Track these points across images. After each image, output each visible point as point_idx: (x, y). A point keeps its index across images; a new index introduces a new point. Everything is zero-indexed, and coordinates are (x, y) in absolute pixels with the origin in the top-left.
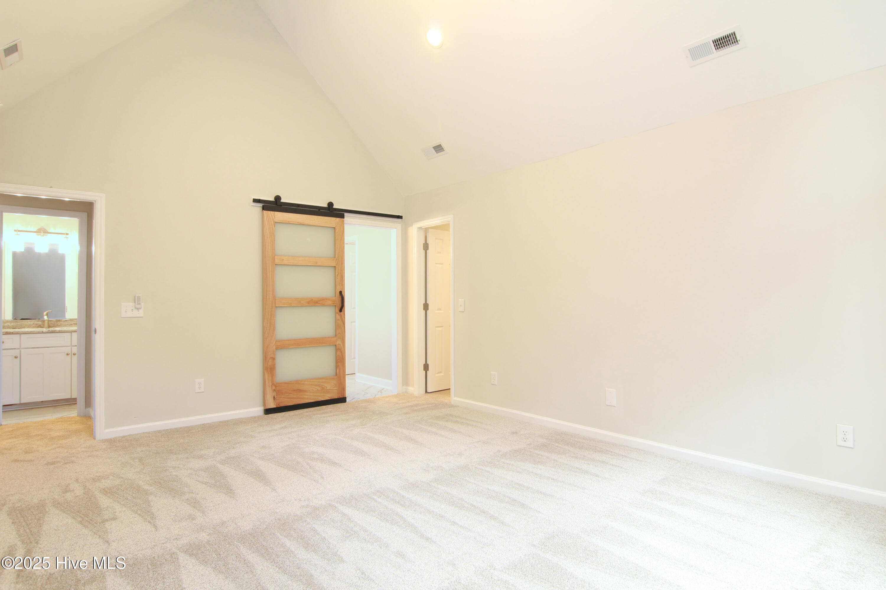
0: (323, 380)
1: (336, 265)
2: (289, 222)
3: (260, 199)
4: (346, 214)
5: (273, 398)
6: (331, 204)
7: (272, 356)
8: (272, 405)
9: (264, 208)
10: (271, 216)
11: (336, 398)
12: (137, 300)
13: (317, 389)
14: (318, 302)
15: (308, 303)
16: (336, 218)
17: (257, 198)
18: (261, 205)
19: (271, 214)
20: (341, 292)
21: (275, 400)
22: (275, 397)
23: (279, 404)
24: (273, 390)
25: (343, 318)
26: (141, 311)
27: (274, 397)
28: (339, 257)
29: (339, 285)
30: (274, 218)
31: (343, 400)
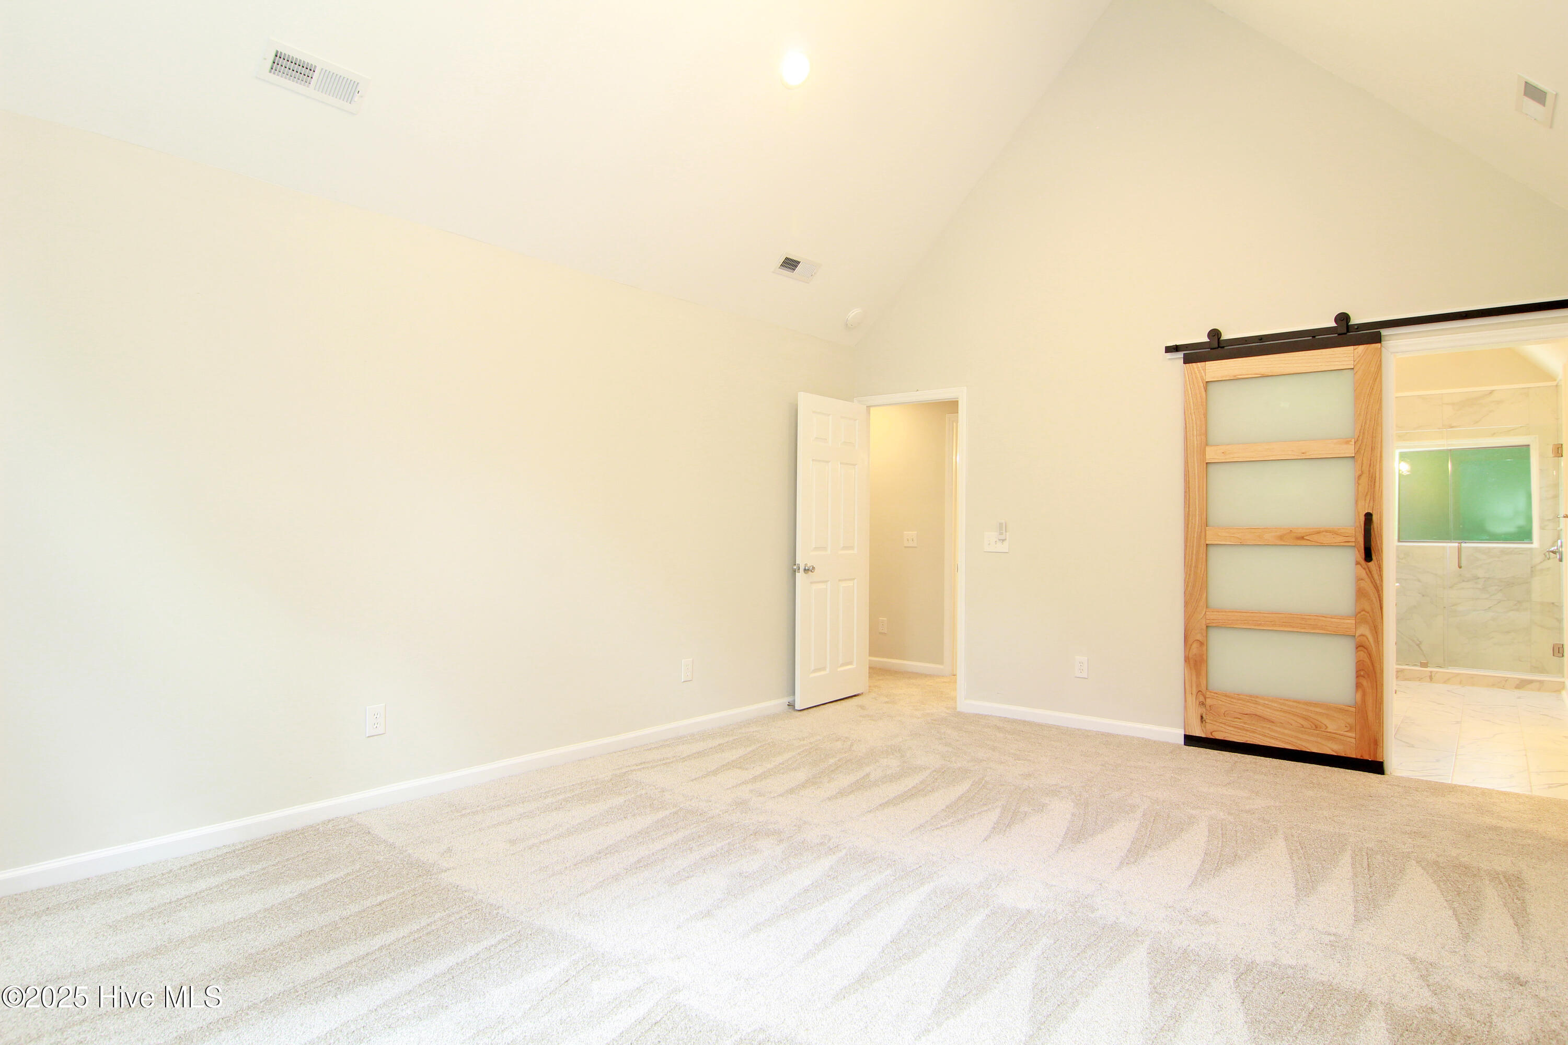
0: (1318, 710)
1: (1355, 454)
2: (1235, 376)
3: (1176, 345)
4: (1384, 332)
5: (1199, 717)
6: (1343, 318)
7: (1199, 637)
8: (1198, 732)
9: (1188, 360)
10: (1197, 372)
11: (1354, 756)
12: (1002, 528)
13: (1302, 725)
14: (1305, 538)
15: (1281, 538)
16: (1355, 347)
17: (1172, 345)
18: (1180, 355)
19: (1198, 368)
20: (1368, 517)
21: (1204, 722)
22: (1204, 716)
23: (1211, 733)
24: (1200, 703)
25: (1376, 577)
26: (1006, 544)
27: (1202, 717)
28: (1364, 433)
29: (1365, 500)
30: (1204, 375)
31: (1377, 767)
